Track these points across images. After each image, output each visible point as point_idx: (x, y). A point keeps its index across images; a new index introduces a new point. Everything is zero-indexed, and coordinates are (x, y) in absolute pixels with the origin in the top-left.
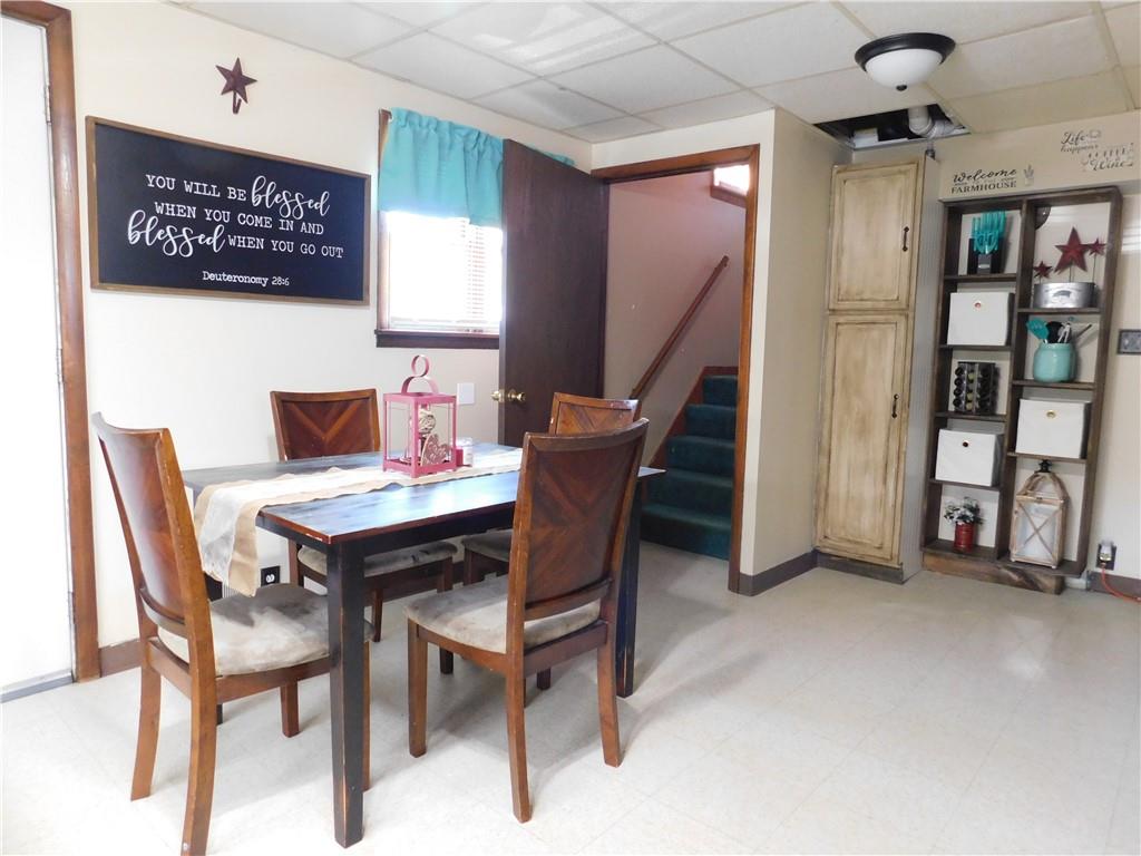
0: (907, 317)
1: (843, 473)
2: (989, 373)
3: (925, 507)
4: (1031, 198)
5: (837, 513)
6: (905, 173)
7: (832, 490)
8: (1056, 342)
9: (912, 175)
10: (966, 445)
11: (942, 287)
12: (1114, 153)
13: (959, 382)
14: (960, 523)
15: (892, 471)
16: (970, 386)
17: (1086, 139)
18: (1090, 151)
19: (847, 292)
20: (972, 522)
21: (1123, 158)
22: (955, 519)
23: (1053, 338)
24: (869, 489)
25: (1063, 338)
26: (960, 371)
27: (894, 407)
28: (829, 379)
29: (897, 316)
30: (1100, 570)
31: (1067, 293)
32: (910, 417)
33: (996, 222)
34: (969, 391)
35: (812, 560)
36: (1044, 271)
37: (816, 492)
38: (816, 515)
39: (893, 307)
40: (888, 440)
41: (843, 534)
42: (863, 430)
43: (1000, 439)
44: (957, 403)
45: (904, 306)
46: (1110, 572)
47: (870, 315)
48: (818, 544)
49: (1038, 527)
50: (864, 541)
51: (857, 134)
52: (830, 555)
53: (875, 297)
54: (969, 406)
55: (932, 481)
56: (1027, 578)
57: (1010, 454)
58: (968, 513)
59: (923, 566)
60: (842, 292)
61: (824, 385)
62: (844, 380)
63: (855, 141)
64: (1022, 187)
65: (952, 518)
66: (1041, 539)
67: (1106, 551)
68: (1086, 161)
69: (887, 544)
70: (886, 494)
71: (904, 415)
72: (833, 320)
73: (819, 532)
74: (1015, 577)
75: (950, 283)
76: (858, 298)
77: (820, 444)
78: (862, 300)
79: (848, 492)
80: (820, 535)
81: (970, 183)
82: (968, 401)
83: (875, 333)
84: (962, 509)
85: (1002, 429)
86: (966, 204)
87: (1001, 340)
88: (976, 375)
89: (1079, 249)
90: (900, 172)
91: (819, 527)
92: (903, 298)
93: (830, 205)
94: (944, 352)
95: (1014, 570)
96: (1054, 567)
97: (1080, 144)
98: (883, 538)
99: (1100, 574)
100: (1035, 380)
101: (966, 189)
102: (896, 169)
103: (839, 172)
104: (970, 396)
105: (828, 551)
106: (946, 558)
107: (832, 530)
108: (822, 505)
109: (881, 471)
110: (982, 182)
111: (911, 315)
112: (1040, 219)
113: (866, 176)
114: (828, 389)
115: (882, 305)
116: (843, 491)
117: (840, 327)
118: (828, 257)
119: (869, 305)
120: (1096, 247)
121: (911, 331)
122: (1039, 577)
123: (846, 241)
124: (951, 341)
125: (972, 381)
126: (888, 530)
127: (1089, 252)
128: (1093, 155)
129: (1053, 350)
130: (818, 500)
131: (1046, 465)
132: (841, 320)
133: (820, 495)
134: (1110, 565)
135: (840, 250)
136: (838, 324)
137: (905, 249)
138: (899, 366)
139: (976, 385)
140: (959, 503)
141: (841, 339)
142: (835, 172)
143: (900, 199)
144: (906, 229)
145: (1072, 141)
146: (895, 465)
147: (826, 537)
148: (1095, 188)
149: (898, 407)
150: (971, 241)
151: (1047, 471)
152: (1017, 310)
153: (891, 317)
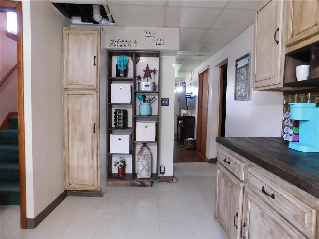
0: (97, 92)
1: (75, 156)
2: (125, 113)
3: (107, 164)
4: (136, 52)
5: (74, 174)
6: (93, 34)
7: (71, 164)
8: (145, 102)
9: (96, 35)
10: (120, 140)
11: (108, 82)
12: (160, 40)
13: (115, 117)
14: (120, 168)
15: (95, 154)
16: (120, 118)
17: (152, 34)
18: (153, 38)
19: (72, 81)
20: (123, 166)
21: (162, 42)
22: (118, 166)
23: (144, 101)
24: (86, 162)
25: (148, 101)
26: (115, 113)
27: (94, 128)
28: (66, 119)
29: (93, 92)
30: (161, 175)
31: (148, 86)
32: (100, 132)
33: (125, 60)
34: (119, 120)
35: (65, 194)
36: (140, 78)
37: (64, 166)
38: (65, 176)
39: (91, 88)
40: (93, 142)
41: (77, 182)
42: (82, 139)
43: (131, 136)
44: (115, 124)
45: (95, 88)
46: (164, 175)
47: (82, 91)
48: (67, 188)
49: (144, 165)
50: (86, 183)
51: (73, 18)
52: (72, 191)
53: (84, 84)
54: (120, 125)
55: (109, 154)
56: (142, 183)
57: (135, 142)
58: (122, 164)
59: (108, 185)
60: (69, 81)
61: (64, 120)
62: (73, 118)
63: (72, 20)
64: (133, 47)
65: (117, 166)
66: (146, 169)
67: (163, 169)
68: (152, 41)
69: (96, 183)
70: (93, 163)
71: (98, 131)
72: (66, 93)
73: (67, 182)
74: (139, 183)
75: (110, 81)
76: (77, 84)
77: (64, 146)
78: (78, 85)
79: (78, 164)
80: (67, 184)
81: (116, 43)
82: (119, 123)
83: (84, 98)
84: (120, 163)
85: (131, 132)
86: (115, 51)
87: (128, 101)
88: (121, 114)
89: (149, 71)
90: (91, 34)
91: (67, 180)
92: (95, 84)
93: (62, 43)
94: (110, 105)
95: (138, 181)
96: (150, 178)
97: (150, 35)
98: (94, 181)
99: (162, 176)
100: (140, 115)
101: (115, 46)
102: (89, 32)
103: (65, 30)
104: (120, 122)
105: (71, 189)
106: (116, 181)
107: (72, 181)
108: (67, 171)
109: (90, 155)
110: (120, 44)
111: (98, 91)
112: (137, 60)
113: (77, 33)
114: (66, 123)
115: (87, 87)
116: (75, 164)
117: (69, 96)
118: (62, 66)
119: (81, 87)
120: (154, 71)
121: (98, 98)
122: (146, 182)
123: (70, 60)
124: (112, 102)
125: (120, 116)
126: (95, 177)
127: (152, 73)
128: (154, 40)
129: (145, 105)
130: (65, 170)
131: (145, 144)
132: (70, 93)
133: (66, 167)
134: (164, 173)
135: (68, 63)
136: (68, 95)
137: (95, 65)
138: (95, 112)
139: (121, 118)
140: (118, 160)
141: (70, 101)
142: (64, 30)
143: (92, 44)
144: (95, 57)
145: (148, 34)
146: (96, 152)
147: (70, 184)
148: (154, 51)
149: (96, 128)
150: (117, 66)
151: (145, 146)
152: (133, 91)
153: (91, 92)
